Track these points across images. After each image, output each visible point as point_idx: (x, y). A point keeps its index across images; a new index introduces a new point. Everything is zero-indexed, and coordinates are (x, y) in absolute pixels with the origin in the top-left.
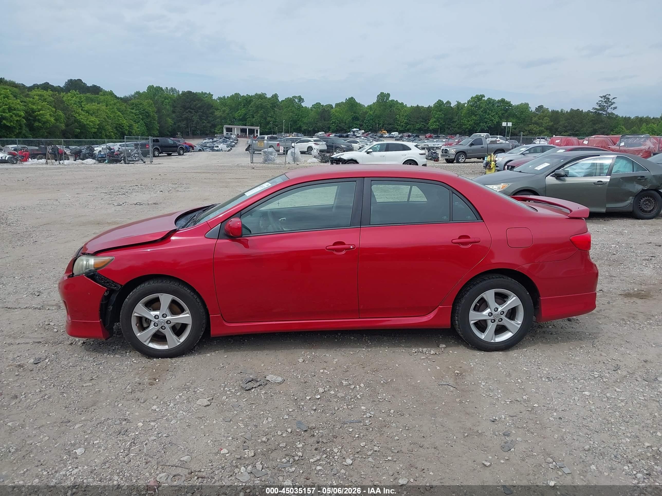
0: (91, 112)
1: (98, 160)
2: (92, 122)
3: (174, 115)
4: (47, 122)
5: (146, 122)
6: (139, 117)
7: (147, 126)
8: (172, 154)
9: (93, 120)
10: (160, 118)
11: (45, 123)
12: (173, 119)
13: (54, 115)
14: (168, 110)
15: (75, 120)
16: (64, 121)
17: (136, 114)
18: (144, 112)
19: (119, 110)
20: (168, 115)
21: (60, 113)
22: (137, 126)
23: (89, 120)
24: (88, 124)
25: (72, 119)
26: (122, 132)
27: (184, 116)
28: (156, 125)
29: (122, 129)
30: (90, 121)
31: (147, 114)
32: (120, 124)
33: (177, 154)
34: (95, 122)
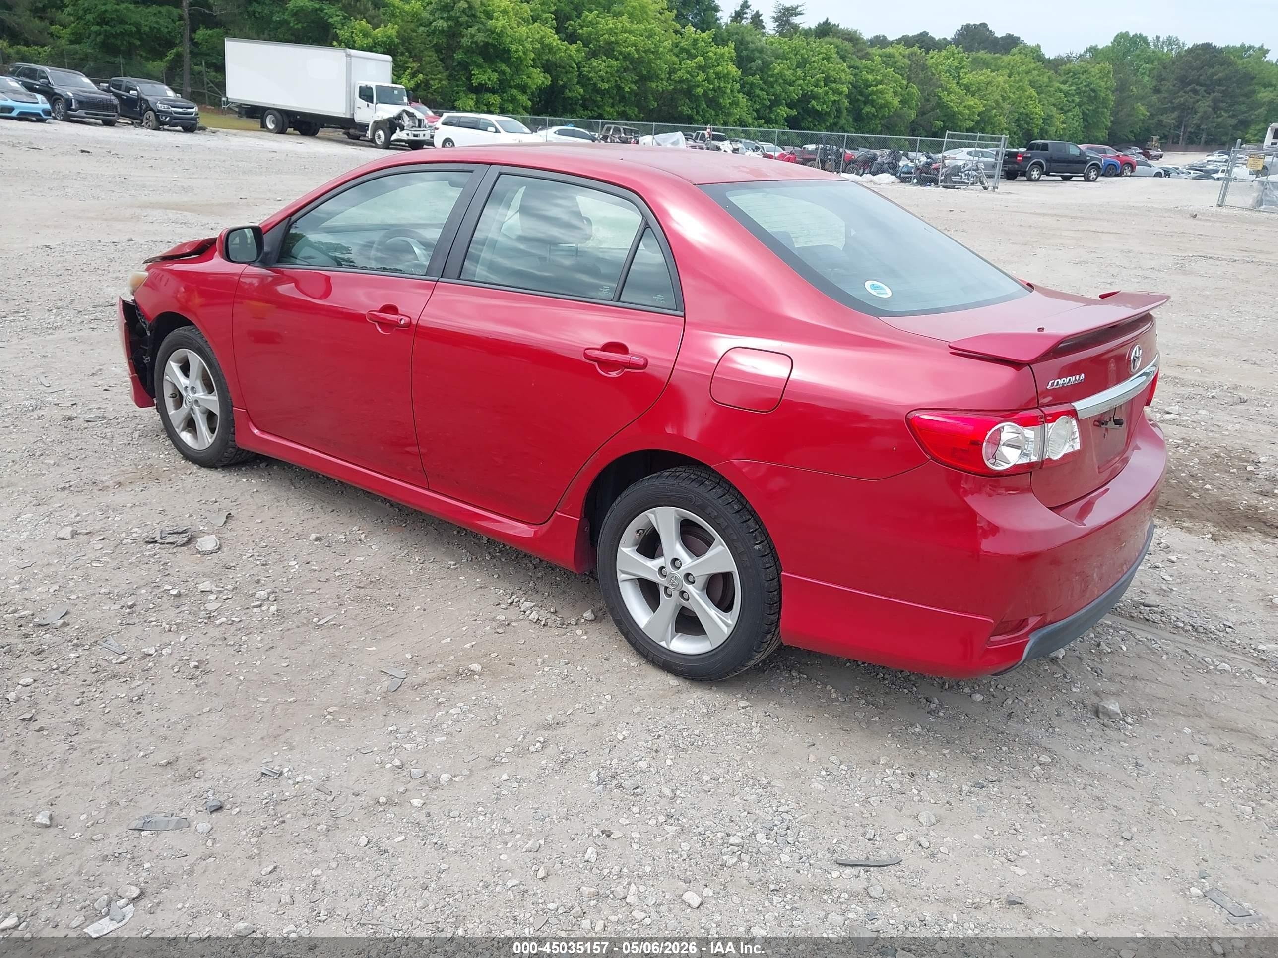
0: (974, 88)
1: (899, 177)
2: (969, 107)
3: (1154, 98)
4: (886, 105)
5: (1086, 111)
6: (1073, 101)
7: (1085, 120)
8: (1072, 176)
9: (972, 103)
10: (1119, 103)
11: (882, 107)
12: (1150, 105)
13: (903, 92)
14: (1145, 87)
15: (938, 104)
16: (917, 105)
17: (1067, 94)
18: (1088, 89)
19: (1032, 84)
20: (1141, 98)
21: (915, 89)
22: (1062, 117)
23: (964, 104)
24: (960, 113)
25: (934, 101)
26: (1028, 130)
27: (1176, 101)
28: (1105, 118)
29: (1028, 124)
30: (965, 107)
31: (1093, 94)
32: (1027, 114)
33: (1083, 179)
34: (974, 108)
